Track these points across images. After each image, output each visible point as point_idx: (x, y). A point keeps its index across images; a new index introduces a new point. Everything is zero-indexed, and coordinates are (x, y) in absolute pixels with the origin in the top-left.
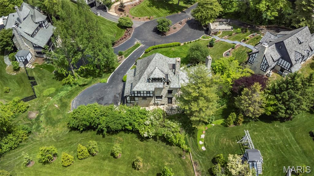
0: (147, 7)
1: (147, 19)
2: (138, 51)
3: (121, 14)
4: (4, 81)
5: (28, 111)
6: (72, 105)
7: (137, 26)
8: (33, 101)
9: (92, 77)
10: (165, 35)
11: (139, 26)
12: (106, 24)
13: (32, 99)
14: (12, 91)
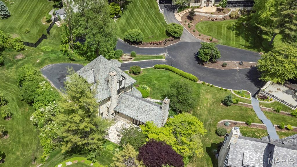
0: (224, 28)
1: (208, 39)
2: (153, 62)
3: (186, 22)
4: (33, 25)
5: (21, 52)
6: (45, 67)
7: (188, 40)
8: (32, 48)
9: (86, 58)
10: (203, 64)
11: (189, 41)
12: (158, 23)
13: (32, 46)
14: (30, 34)
